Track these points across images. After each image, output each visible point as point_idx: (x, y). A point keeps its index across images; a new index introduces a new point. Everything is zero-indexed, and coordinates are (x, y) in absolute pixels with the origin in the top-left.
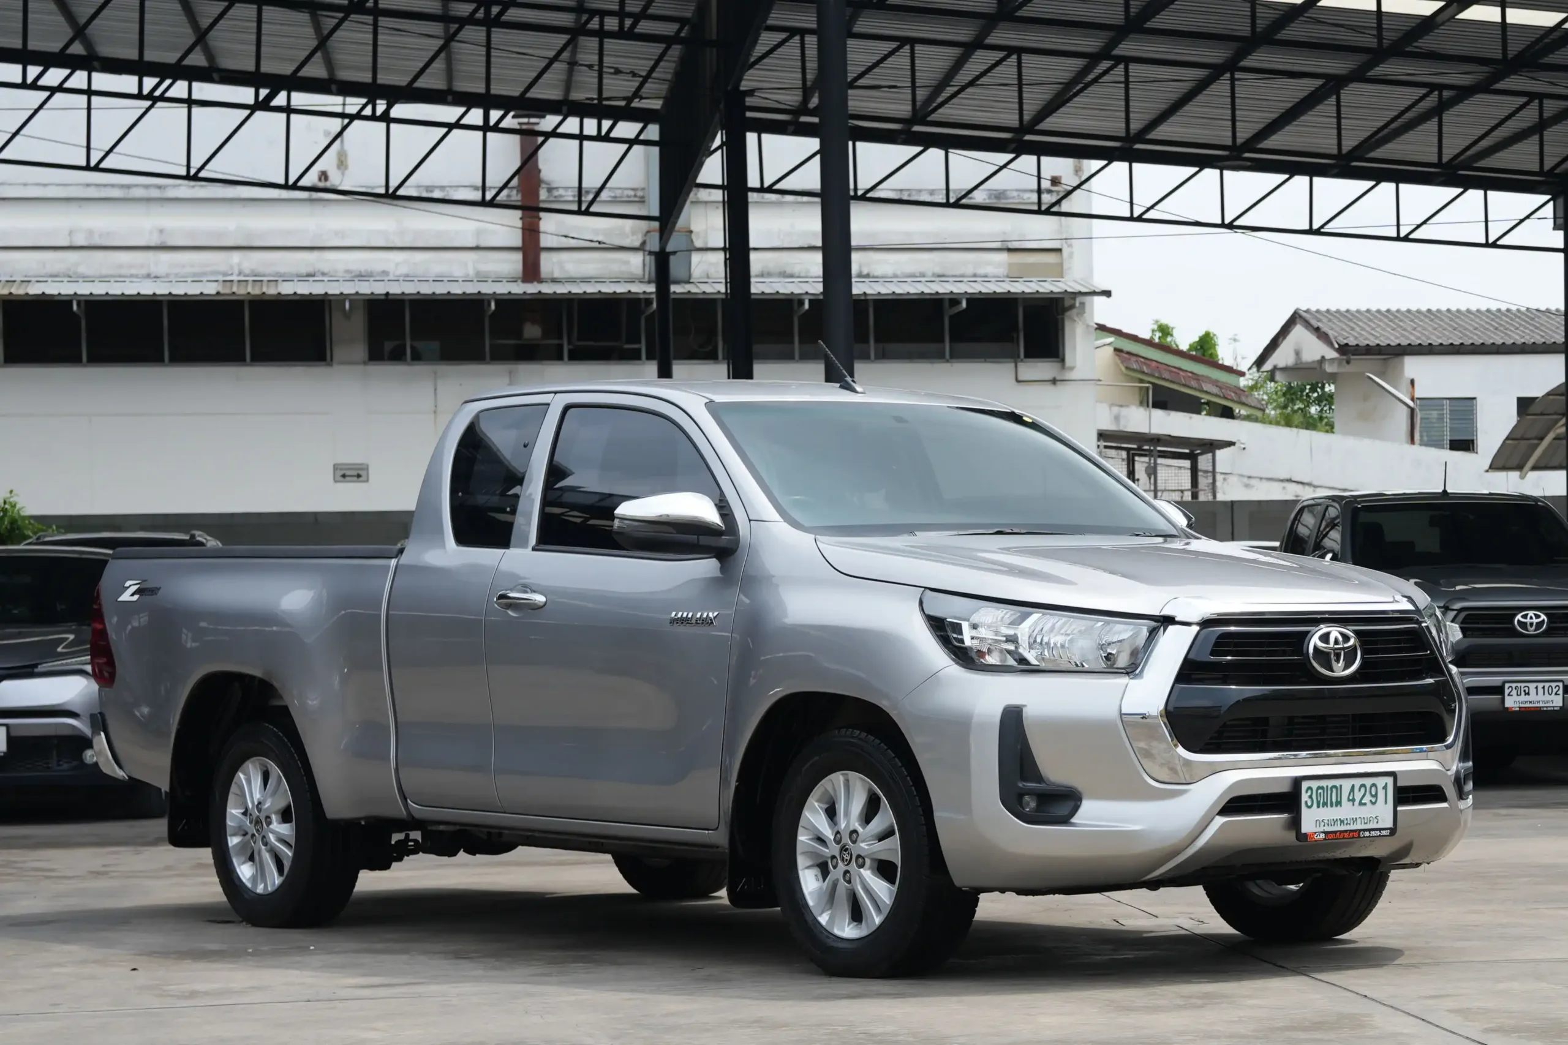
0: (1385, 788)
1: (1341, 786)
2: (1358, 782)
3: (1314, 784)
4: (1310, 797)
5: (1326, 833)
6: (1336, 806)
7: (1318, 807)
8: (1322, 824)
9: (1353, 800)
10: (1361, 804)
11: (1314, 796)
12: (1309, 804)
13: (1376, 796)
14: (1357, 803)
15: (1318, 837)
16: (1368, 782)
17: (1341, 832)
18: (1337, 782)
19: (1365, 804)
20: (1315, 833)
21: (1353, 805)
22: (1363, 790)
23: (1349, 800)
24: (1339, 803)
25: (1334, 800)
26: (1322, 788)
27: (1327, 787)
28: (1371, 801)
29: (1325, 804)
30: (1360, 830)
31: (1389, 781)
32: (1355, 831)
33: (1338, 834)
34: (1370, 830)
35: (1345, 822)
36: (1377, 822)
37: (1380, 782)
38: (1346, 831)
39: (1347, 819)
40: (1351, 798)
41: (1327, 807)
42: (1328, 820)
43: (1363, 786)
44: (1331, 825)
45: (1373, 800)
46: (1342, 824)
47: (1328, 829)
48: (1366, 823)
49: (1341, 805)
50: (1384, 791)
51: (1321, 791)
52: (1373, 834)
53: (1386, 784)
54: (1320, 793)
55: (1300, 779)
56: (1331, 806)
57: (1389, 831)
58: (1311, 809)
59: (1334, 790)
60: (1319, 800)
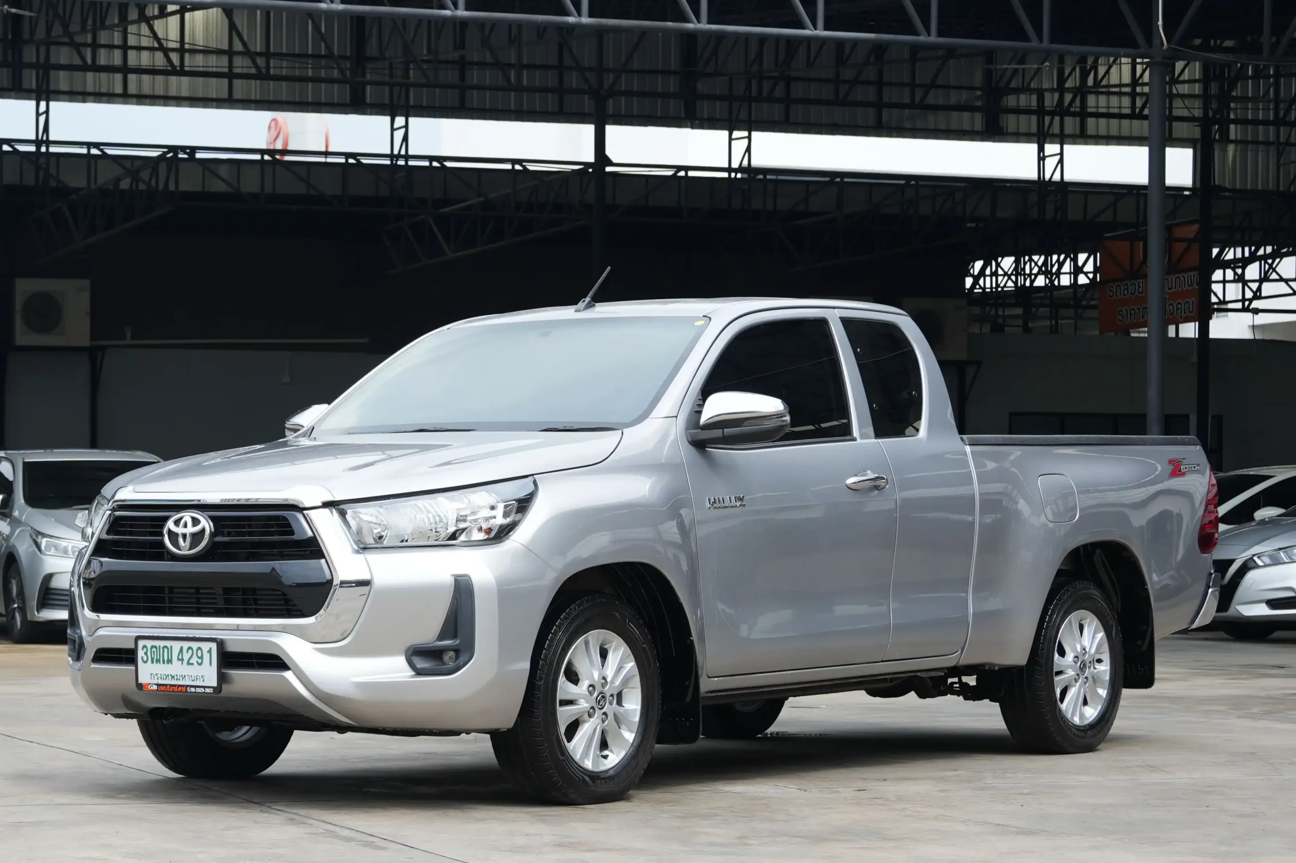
0: (210, 651)
1: (171, 647)
2: (186, 645)
3: (149, 643)
4: (146, 654)
5: (158, 685)
6: (168, 663)
7: (152, 662)
8: (156, 677)
9: (182, 660)
10: (188, 663)
11: (149, 654)
12: (145, 659)
13: (201, 658)
14: (185, 662)
15: (152, 688)
16: (195, 645)
17: (171, 685)
18: (168, 643)
19: (192, 664)
20: (149, 684)
21: (182, 664)
22: (190, 651)
23: (178, 659)
24: (170, 661)
25: (166, 659)
26: (155, 647)
27: (160, 646)
28: (197, 662)
29: (158, 661)
30: (187, 686)
31: (214, 646)
32: (183, 686)
33: (168, 686)
34: (195, 687)
35: (176, 678)
36: (203, 681)
37: (205, 646)
38: (175, 686)
39: (177, 675)
40: (180, 657)
41: (160, 663)
42: (161, 675)
43: (190, 648)
44: (164, 679)
45: (200, 661)
46: (173, 679)
47: (161, 682)
48: (194, 680)
49: (172, 663)
50: (209, 654)
51: (155, 649)
52: (198, 690)
53: (211, 649)
54: (154, 651)
55: (138, 638)
56: (164, 663)
57: (212, 689)
58: (146, 664)
59: (166, 650)
60: (153, 657)
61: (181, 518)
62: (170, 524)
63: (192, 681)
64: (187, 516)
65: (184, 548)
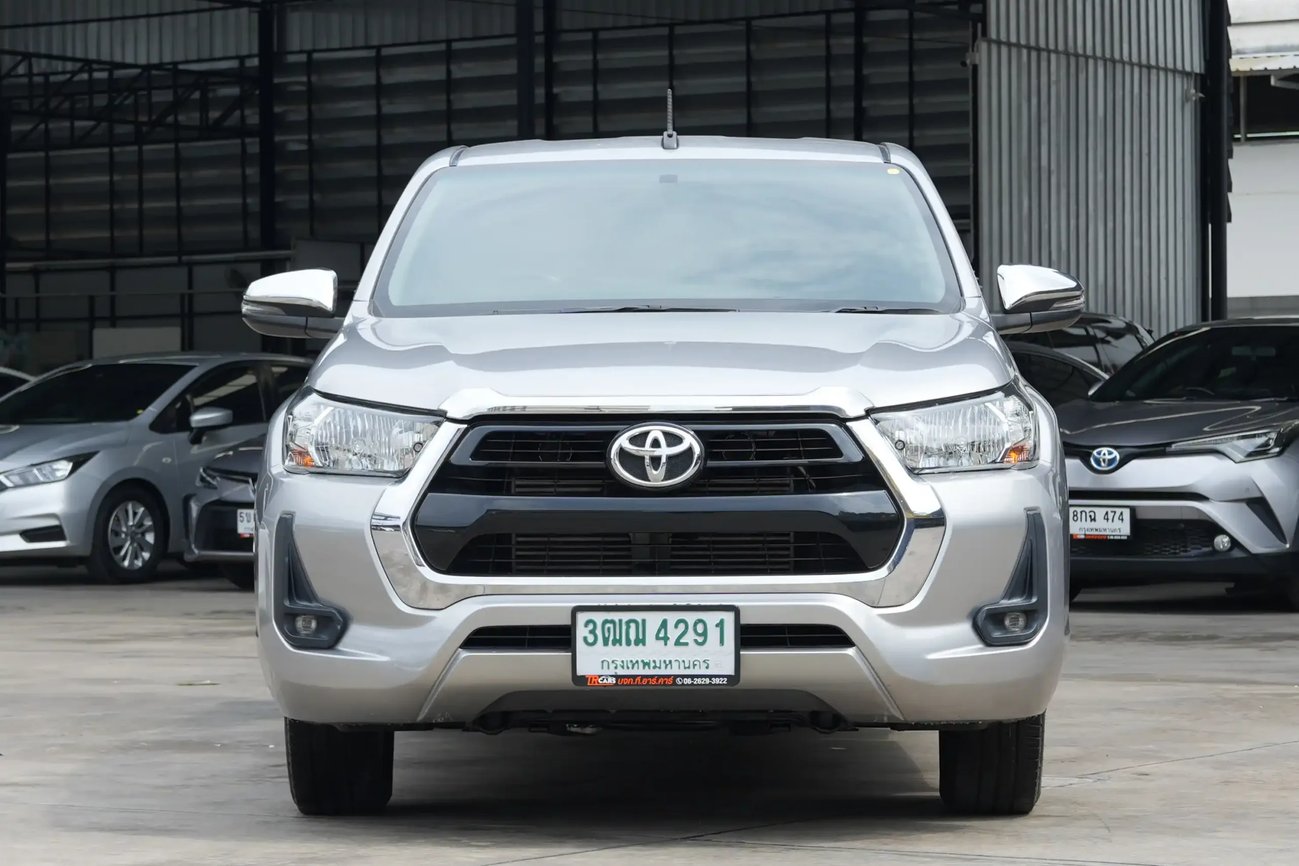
0: (721, 625)
1: (644, 621)
2: (672, 617)
3: (599, 617)
4: (593, 632)
5: (617, 677)
6: (637, 644)
7: (606, 643)
8: (612, 666)
9: (666, 639)
10: (678, 643)
11: (599, 632)
12: (591, 639)
13: (704, 634)
14: (672, 641)
15: (605, 681)
16: (691, 617)
17: (643, 677)
18: (638, 616)
19: (686, 644)
20: (600, 676)
21: (666, 644)
22: (682, 627)
23: (658, 638)
24: (640, 641)
25: (633, 637)
26: (613, 622)
27: (620, 621)
28: (696, 641)
29: (617, 642)
30: (676, 676)
31: (729, 617)
32: (669, 676)
33: (639, 679)
34: (692, 677)
35: (652, 665)
36: (707, 668)
37: (711, 618)
38: (652, 676)
39: (654, 661)
40: (662, 635)
41: (621, 645)
42: (623, 662)
43: (680, 621)
44: (628, 668)
45: (700, 640)
46: (647, 667)
47: (620, 672)
48: (689, 667)
49: (644, 644)
50: (718, 629)
51: (611, 626)
52: (698, 681)
53: (722, 622)
54: (609, 629)
55: (576, 610)
56: (628, 643)
57: (726, 679)
58: (595, 647)
59: (633, 625)
60: (607, 636)
61: (646, 434)
62: (623, 442)
63: (685, 668)
64: (656, 431)
65: (657, 478)
